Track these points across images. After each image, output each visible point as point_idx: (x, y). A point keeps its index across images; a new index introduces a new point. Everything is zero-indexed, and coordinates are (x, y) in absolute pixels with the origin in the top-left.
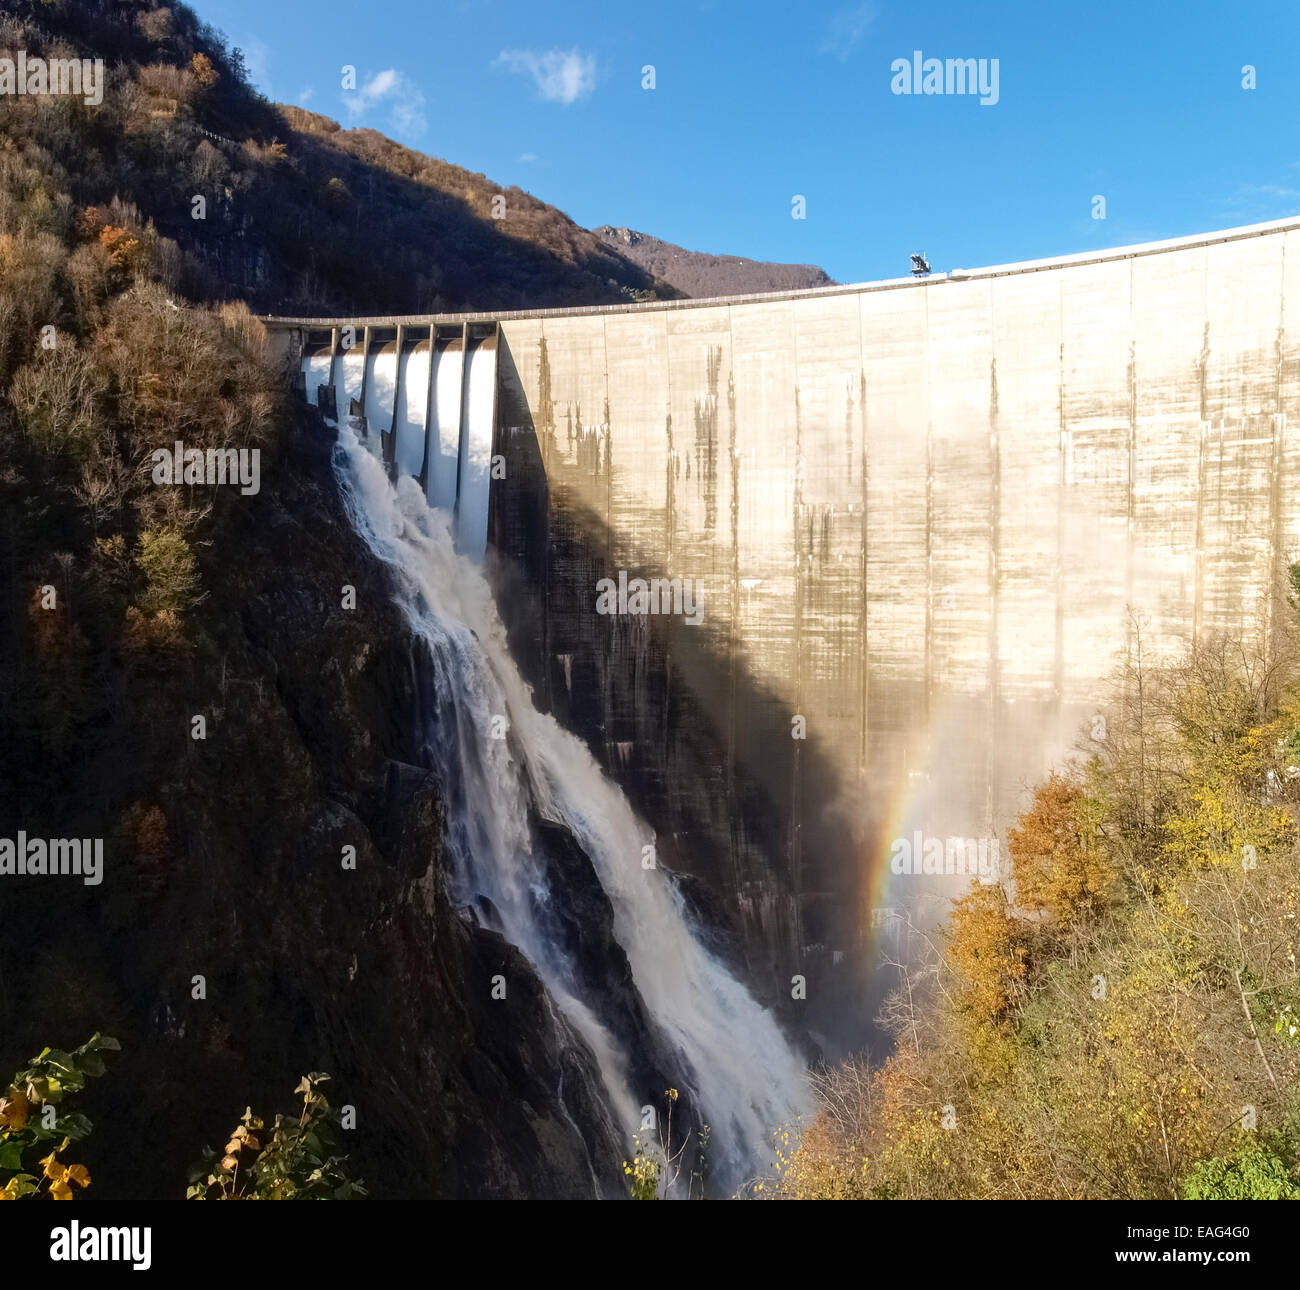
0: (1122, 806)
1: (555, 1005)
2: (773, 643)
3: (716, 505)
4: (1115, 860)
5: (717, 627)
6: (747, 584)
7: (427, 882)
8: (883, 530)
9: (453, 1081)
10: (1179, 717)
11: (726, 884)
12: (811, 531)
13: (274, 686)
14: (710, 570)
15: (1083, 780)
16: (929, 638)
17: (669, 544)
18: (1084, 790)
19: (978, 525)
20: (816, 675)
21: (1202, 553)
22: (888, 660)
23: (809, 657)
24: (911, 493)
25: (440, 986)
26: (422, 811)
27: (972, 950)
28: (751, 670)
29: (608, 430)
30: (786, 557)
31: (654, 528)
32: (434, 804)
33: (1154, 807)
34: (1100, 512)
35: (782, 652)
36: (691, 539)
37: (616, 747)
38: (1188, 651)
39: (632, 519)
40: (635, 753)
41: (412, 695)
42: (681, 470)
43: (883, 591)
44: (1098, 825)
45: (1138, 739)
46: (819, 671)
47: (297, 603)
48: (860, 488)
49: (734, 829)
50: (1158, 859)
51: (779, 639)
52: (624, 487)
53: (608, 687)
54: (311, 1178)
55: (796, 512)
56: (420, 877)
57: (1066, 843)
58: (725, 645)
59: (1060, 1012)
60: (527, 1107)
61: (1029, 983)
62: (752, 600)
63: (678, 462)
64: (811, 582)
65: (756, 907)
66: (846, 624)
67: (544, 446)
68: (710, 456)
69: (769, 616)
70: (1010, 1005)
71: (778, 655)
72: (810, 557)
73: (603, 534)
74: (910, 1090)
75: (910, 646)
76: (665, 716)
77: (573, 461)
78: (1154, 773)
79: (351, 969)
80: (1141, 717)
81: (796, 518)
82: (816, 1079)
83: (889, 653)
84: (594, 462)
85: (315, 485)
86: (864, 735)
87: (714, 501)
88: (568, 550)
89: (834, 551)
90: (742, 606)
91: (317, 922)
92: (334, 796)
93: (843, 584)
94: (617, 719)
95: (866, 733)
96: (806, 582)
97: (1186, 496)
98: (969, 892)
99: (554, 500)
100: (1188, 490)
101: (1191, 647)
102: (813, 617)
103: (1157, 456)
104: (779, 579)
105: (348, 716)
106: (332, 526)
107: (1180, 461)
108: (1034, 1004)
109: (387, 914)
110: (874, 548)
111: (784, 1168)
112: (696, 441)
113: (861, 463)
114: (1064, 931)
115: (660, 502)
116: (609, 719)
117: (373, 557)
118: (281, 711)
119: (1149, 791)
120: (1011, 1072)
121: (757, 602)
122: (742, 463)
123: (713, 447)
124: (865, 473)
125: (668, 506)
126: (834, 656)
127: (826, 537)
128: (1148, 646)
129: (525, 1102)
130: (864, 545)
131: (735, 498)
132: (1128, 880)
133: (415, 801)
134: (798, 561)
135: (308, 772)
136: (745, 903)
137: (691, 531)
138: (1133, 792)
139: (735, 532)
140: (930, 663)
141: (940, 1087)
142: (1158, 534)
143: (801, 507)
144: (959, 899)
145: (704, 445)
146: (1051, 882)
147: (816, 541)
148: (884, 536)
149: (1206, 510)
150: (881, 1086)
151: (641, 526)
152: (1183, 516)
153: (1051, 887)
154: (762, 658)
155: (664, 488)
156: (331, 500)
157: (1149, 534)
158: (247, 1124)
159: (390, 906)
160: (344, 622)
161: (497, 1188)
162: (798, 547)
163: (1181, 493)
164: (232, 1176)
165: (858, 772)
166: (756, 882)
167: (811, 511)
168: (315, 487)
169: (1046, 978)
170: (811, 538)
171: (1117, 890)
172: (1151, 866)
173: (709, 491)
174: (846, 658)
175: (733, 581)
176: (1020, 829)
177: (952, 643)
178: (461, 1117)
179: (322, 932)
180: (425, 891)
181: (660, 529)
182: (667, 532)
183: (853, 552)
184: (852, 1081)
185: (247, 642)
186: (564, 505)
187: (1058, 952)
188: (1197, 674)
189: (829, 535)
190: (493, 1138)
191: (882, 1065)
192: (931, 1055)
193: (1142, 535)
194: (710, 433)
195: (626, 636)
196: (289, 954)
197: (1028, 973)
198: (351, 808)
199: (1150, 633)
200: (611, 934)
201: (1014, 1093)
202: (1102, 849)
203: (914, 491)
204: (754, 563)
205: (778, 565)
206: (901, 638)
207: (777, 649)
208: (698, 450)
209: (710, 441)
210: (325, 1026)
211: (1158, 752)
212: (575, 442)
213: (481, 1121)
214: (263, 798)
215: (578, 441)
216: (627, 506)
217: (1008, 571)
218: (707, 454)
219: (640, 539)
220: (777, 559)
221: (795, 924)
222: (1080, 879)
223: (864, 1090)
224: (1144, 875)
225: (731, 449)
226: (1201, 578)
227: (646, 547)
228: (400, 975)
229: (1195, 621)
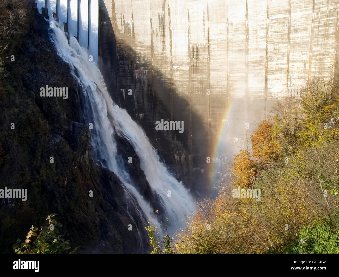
0: (284, 129)
1: (125, 187)
2: (183, 84)
3: (166, 44)
4: (282, 144)
5: (167, 80)
6: (175, 67)
7: (86, 156)
8: (214, 50)
9: (97, 209)
10: (303, 103)
11: (171, 152)
12: (193, 51)
13: (35, 101)
14: (164, 63)
15: (273, 121)
16: (228, 81)
17: (152, 56)
18: (273, 124)
19: (242, 48)
20: (196, 93)
21: (311, 54)
22: (216, 88)
23: (193, 88)
24: (222, 39)
25: (92, 184)
26: (83, 136)
27: (240, 168)
28: (177, 92)
29: (133, 22)
30: (186, 59)
31: (147, 51)
32: (87, 133)
33: (294, 129)
34: (279, 43)
35: (186, 87)
36: (159, 54)
37: (139, 115)
38: (306, 83)
39: (141, 49)
40: (144, 116)
41: (78, 103)
42: (155, 34)
43: (215, 68)
44: (277, 134)
45: (290, 110)
46: (196, 92)
47: (40, 76)
48: (207, 38)
49: (173, 137)
50: (295, 144)
51: (185, 83)
52: (138, 39)
53: (136, 98)
54: (53, 242)
55: (189, 46)
56: (84, 154)
57: (267, 139)
58: (169, 85)
59: (265, 185)
60: (118, 214)
61: (256, 177)
62: (177, 72)
63: (154, 32)
64: (193, 66)
65: (180, 158)
66: (204, 78)
67: (114, 28)
68: (163, 30)
69: (182, 76)
70: (251, 183)
71: (185, 88)
72: (193, 59)
73: (133, 53)
74: (223, 205)
75: (223, 84)
76: (153, 106)
77: (123, 32)
78: (295, 119)
79: (65, 181)
80: (291, 103)
81: (189, 47)
82: (197, 203)
83: (216, 86)
84: (129, 32)
85: (43, 39)
86: (209, 110)
87: (165, 43)
88: (123, 58)
89: (200, 57)
90: (174, 73)
91: (54, 169)
92: (56, 133)
93: (203, 66)
94: (139, 107)
95: (210, 109)
96: (192, 66)
97: (307, 37)
98: (239, 153)
99: (118, 44)
100: (307, 35)
101: (307, 82)
102: (194, 76)
103: (297, 25)
104: (184, 65)
105: (59, 109)
106: (50, 52)
107: (305, 26)
108: (257, 183)
109: (75, 165)
110: (212, 56)
111: (189, 226)
112: (159, 25)
113: (207, 31)
114: (267, 163)
115: (149, 44)
116: (137, 107)
117: (63, 61)
118: (38, 109)
119: (293, 124)
120: (250, 201)
121: (178, 72)
122: (173, 31)
123: (164, 27)
124: (209, 34)
125: (151, 45)
126: (201, 87)
127: (198, 53)
128: (294, 82)
129: (118, 213)
130: (209, 55)
131: (171, 42)
132: (285, 149)
133: (81, 133)
134: (190, 60)
135: (48, 126)
136: (177, 157)
137: (158, 52)
138: (288, 124)
139: (171, 52)
140: (228, 89)
141: (231, 205)
142: (298, 49)
143: (190, 44)
144: (236, 155)
145: (161, 26)
146: (263, 150)
147: (195, 54)
148: (215, 52)
149: (313, 41)
150: (215, 204)
151: (144, 51)
152: (306, 43)
153: (263, 151)
154: (180, 88)
155: (150, 40)
156: (49, 44)
157: (294, 49)
158: (33, 230)
159: (76, 163)
160: (55, 81)
161: (112, 234)
162: (189, 56)
163: (305, 36)
164: (29, 244)
165: (208, 120)
166: (180, 151)
167: (193, 45)
168: (43, 40)
169: (261, 176)
170: (193, 53)
171: (282, 152)
172: (293, 146)
173: (163, 40)
174: (204, 88)
175: (171, 66)
176: (254, 135)
177: (234, 83)
178: (100, 218)
179: (56, 172)
180: (86, 158)
181: (149, 52)
182: (151, 52)
183: (206, 57)
184: (207, 203)
185: (24, 88)
186: (121, 45)
187: (265, 169)
188: (309, 90)
189: (198, 52)
190: (110, 222)
191: (215, 199)
192: (228, 196)
193: (292, 50)
194: (163, 23)
195: (140, 83)
196: (46, 179)
197: (256, 175)
198: (62, 136)
199: (294, 78)
200: (140, 167)
201: (251, 206)
202: (278, 141)
203: (223, 39)
204: (177, 61)
205: (184, 61)
206: (220, 82)
207: (184, 86)
208: (160, 28)
209: (163, 25)
210: (59, 198)
211: (296, 113)
212: (123, 26)
213: (106, 219)
214: (34, 135)
215: (124, 26)
216: (139, 45)
217: (251, 61)
218: (162, 29)
219: (144, 55)
220: (184, 60)
221: (191, 162)
222: (272, 149)
223: (210, 205)
224: (291, 148)
225: (169, 28)
226: (311, 61)
227: (145, 57)
228: (80, 182)
229: (309, 74)
